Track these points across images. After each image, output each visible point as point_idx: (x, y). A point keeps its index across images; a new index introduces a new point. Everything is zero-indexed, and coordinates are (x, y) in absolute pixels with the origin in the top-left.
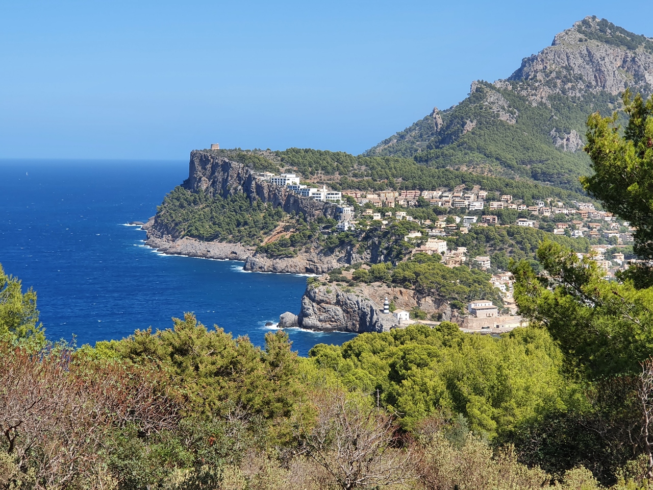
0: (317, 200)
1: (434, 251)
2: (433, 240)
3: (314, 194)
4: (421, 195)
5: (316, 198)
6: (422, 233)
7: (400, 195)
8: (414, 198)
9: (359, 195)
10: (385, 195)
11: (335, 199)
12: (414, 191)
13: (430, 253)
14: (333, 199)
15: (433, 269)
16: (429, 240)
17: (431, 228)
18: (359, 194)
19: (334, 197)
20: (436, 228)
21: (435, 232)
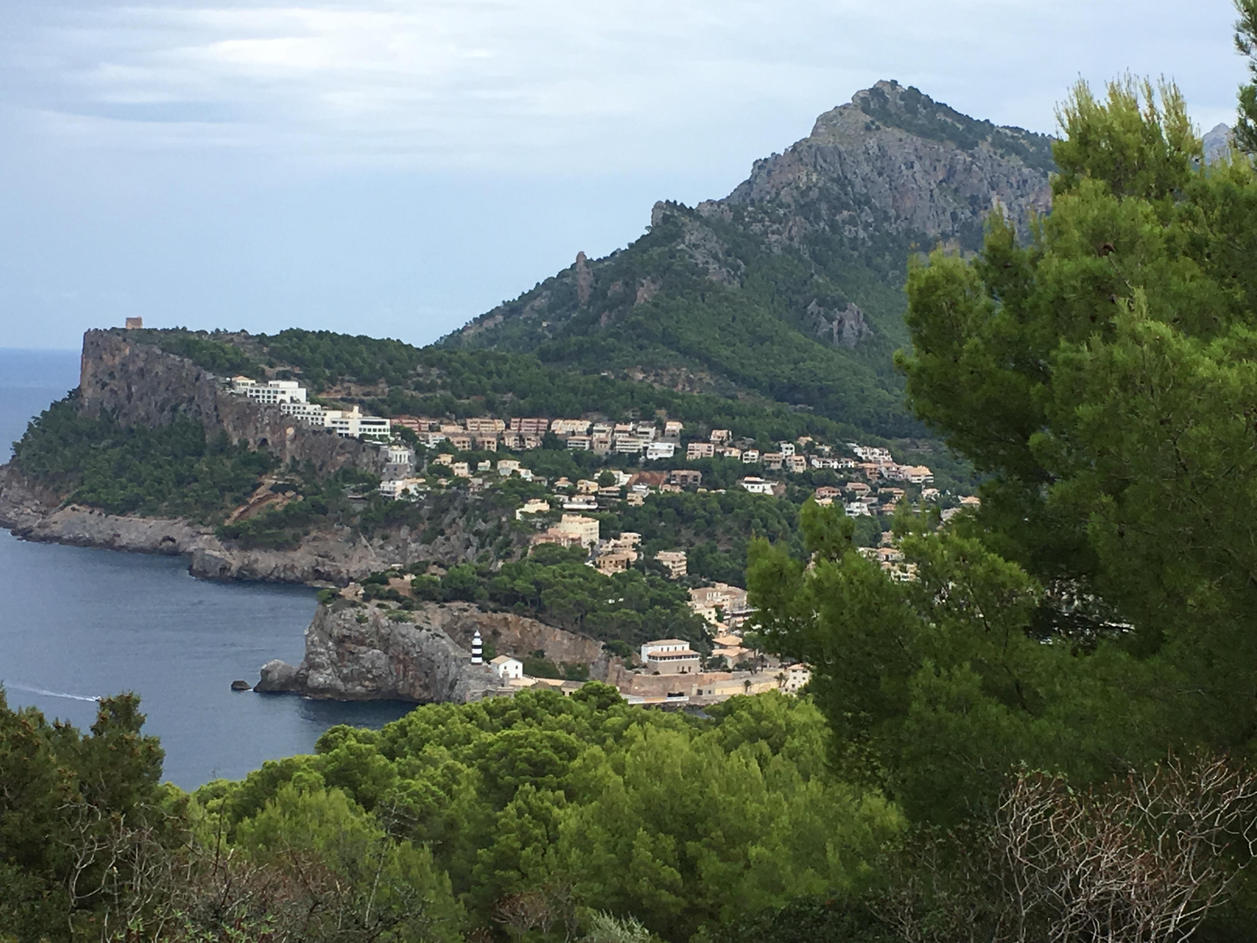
0: (341, 434)
1: (573, 540)
2: (572, 518)
3: (334, 422)
4: (549, 427)
5: (339, 431)
6: (551, 503)
7: (508, 427)
8: (537, 434)
9: (425, 427)
10: (478, 427)
11: (377, 433)
12: (535, 420)
13: (565, 544)
14: (372, 433)
15: (572, 576)
16: (565, 516)
17: (571, 493)
18: (425, 422)
19: (375, 430)
20: (579, 493)
21: (578, 503)
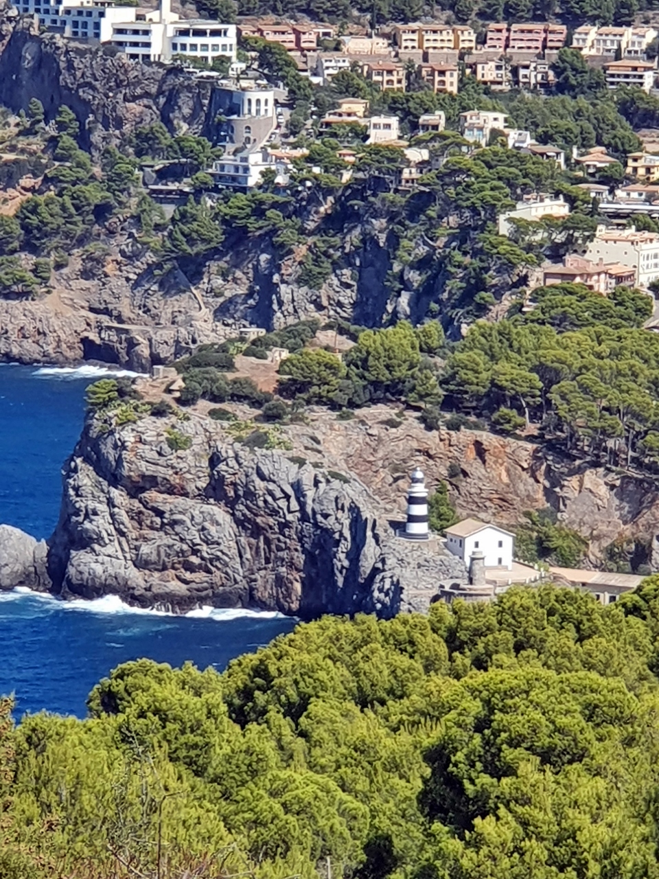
0: (134, 56)
1: (619, 279)
2: (616, 233)
3: (120, 31)
4: (568, 42)
5: (130, 50)
6: (571, 200)
7: (482, 40)
8: (541, 56)
9: (308, 40)
10: (421, 38)
11: (210, 54)
12: (539, 26)
13: (602, 286)
14: (199, 53)
15: (616, 354)
16: (601, 230)
17: (610, 180)
18: (312, 32)
19: (205, 47)
20: (630, 180)
21: (627, 199)
